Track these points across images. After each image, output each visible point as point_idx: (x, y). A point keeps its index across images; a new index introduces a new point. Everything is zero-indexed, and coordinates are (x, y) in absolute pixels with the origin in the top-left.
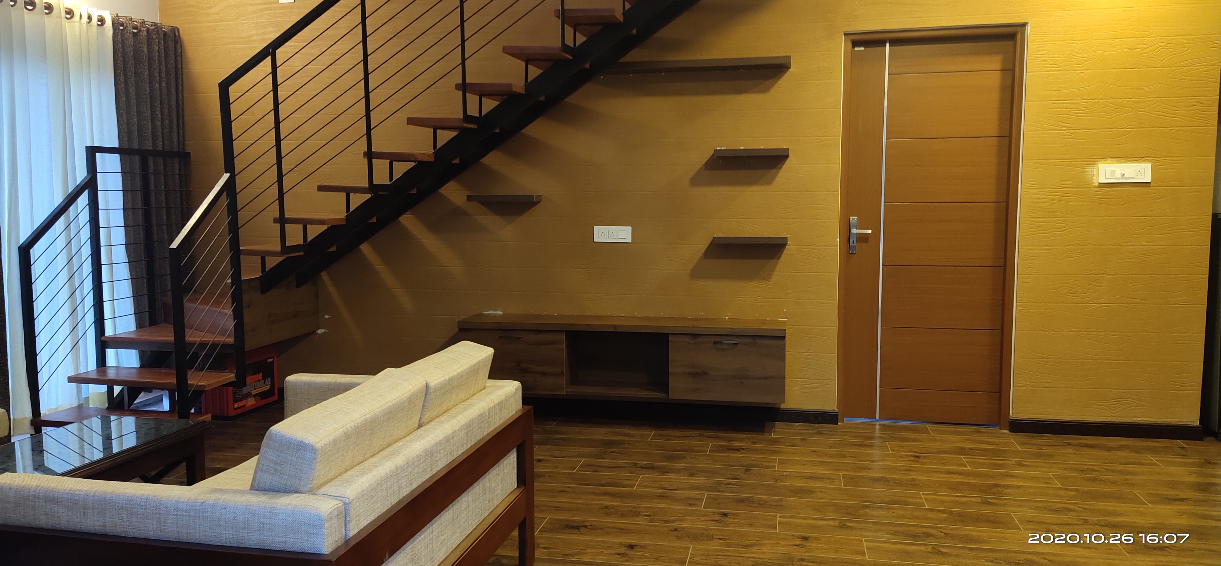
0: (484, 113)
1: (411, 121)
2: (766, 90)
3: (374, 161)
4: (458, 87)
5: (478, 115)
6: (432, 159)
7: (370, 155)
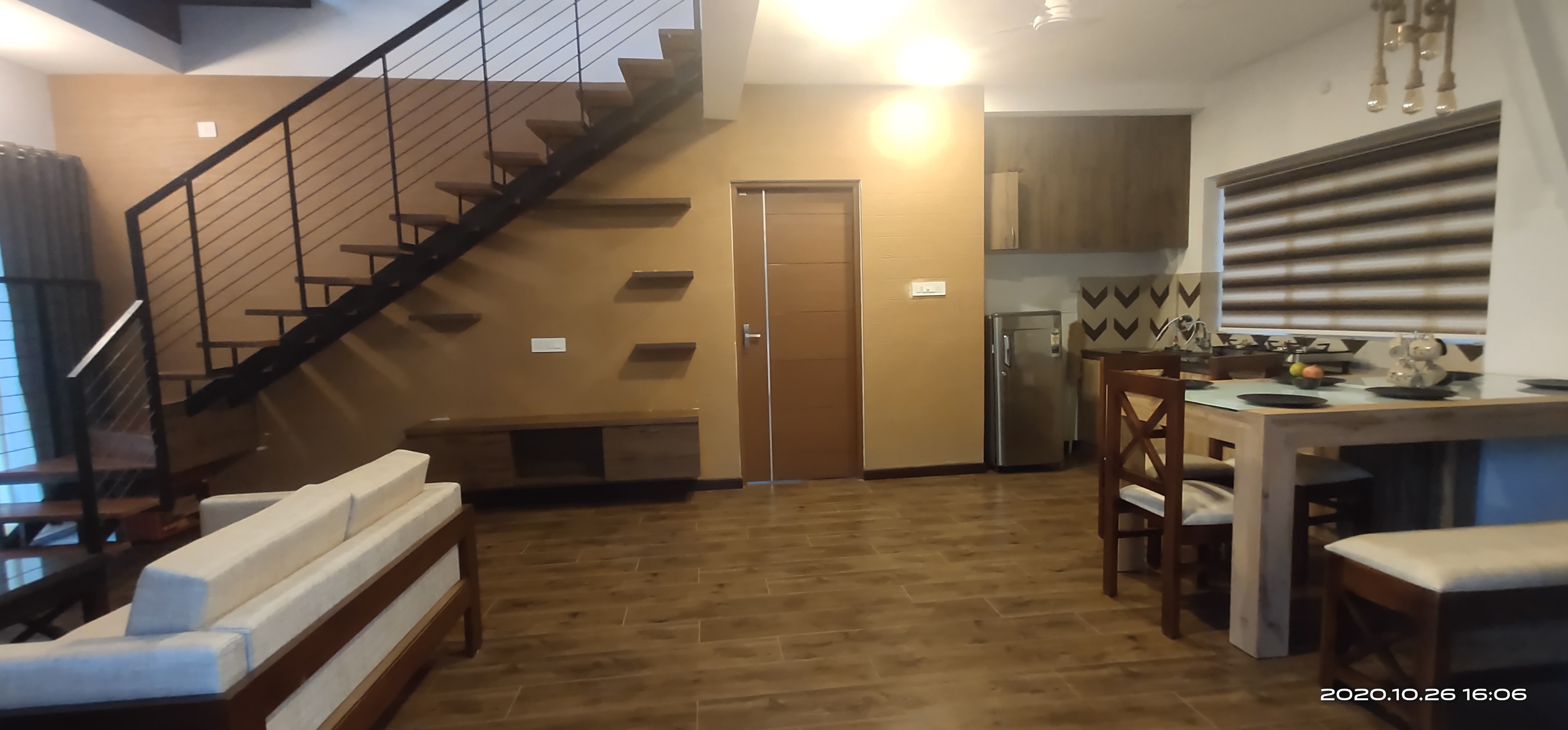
0: (421, 241)
1: (345, 248)
2: (671, 225)
3: (307, 286)
4: (391, 217)
5: (414, 243)
6: (369, 283)
7: (302, 280)
